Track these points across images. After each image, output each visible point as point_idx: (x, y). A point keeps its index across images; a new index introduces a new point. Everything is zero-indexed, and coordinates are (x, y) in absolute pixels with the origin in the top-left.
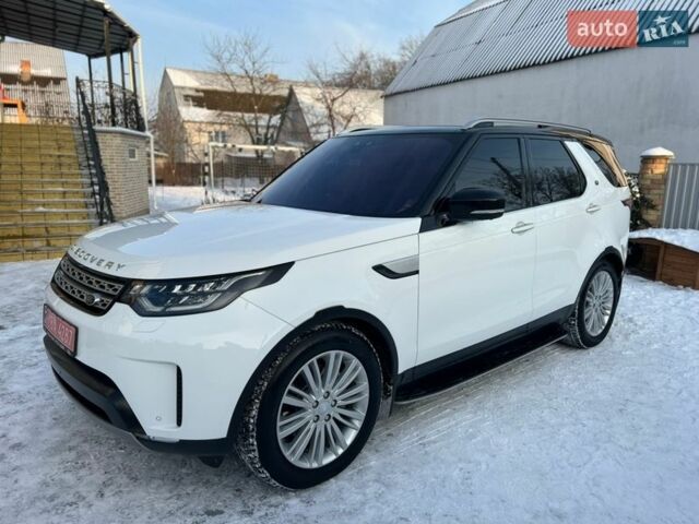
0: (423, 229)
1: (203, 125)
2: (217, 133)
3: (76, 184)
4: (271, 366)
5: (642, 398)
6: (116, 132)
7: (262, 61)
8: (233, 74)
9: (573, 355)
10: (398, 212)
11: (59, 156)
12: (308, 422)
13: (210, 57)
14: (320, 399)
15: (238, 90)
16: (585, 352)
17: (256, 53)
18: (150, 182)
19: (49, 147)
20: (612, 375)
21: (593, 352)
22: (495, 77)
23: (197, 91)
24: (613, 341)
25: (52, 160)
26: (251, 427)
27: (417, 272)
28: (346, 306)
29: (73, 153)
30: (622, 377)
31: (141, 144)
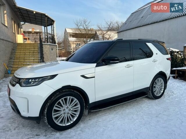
0: (97, 66)
1: (74, 42)
2: (78, 44)
3: (37, 57)
4: (50, 100)
5: (165, 113)
6: (48, 44)
7: (88, 25)
8: (81, 29)
9: (151, 101)
10: (92, 62)
11: (34, 51)
12: (62, 114)
13: (75, 25)
14: (66, 108)
15: (82, 33)
16: (154, 100)
17: (87, 23)
18: (57, 56)
19: (32, 48)
20: (159, 107)
21: (157, 101)
22: (146, 26)
23: (73, 33)
24: (164, 97)
25: (32, 51)
26: (45, 114)
27: (94, 77)
28: (71, 85)
29: (37, 50)
30: (162, 107)
31: (55, 47)
